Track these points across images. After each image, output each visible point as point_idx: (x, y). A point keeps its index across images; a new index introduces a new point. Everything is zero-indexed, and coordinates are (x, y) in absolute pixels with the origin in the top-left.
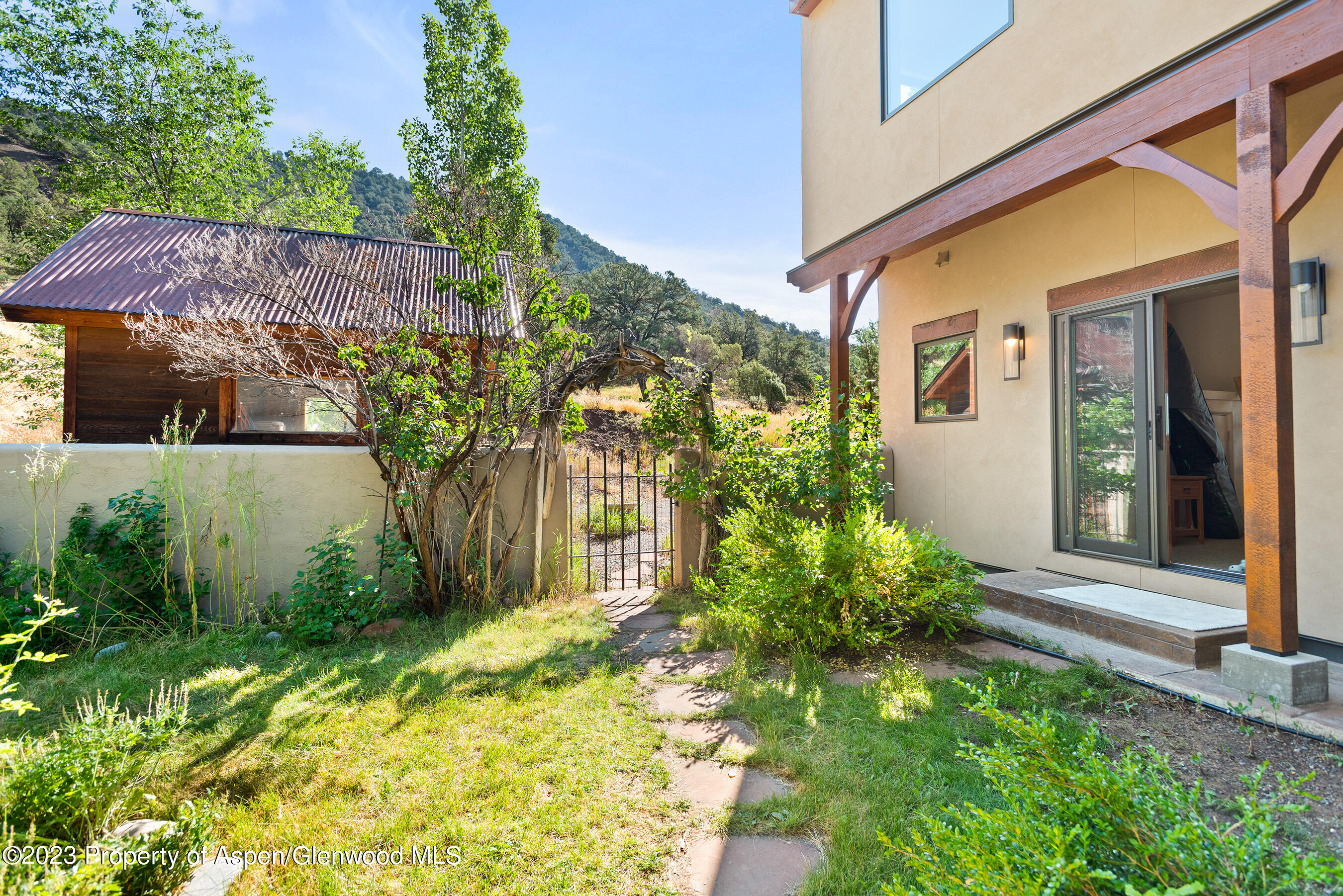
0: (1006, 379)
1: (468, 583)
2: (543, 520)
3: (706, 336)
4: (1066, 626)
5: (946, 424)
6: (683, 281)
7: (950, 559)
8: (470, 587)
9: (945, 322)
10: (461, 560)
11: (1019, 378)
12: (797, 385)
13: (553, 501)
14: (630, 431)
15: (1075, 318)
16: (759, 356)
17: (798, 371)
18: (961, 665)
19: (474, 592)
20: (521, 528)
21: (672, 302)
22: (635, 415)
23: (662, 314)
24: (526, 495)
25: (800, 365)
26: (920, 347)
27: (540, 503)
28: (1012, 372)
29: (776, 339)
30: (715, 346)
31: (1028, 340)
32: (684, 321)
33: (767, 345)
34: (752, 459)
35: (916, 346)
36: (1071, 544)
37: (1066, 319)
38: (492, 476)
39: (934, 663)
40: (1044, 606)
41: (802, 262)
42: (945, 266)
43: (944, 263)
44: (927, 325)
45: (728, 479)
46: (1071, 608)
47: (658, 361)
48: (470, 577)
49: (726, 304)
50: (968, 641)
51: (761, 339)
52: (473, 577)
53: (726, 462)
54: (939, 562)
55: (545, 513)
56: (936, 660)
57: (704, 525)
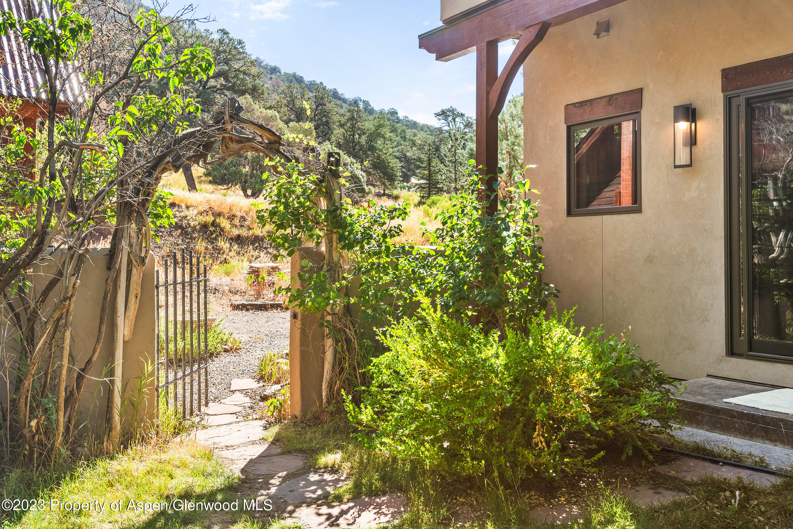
0: (676, 167)
1: (31, 431)
2: (125, 342)
3: (270, 112)
4: (758, 437)
5: (606, 217)
6: (240, 42)
7: (647, 369)
8: (33, 436)
9: (604, 102)
10: (23, 400)
11: (690, 165)
12: (378, 174)
13: (137, 317)
14: (181, 227)
15: (751, 101)
16: (333, 139)
17: (379, 157)
18: (667, 489)
19: (40, 443)
20: (97, 354)
21: (226, 68)
22: (188, 207)
23: (212, 82)
24: (103, 310)
25: (381, 150)
26: (572, 129)
27: (120, 321)
28: (683, 157)
29: (352, 118)
30: (282, 125)
31: (699, 124)
32: (242, 93)
33: (342, 126)
34: (389, 260)
35: (569, 128)
36: (745, 346)
37: (742, 101)
38: (71, 285)
39: (637, 488)
40: (733, 416)
41: (441, 24)
42: (604, 39)
43: (603, 34)
44: (582, 104)
45: (362, 284)
46: (763, 417)
47: (272, 138)
48: (33, 423)
49: (286, 74)
50: (665, 461)
51: (336, 118)
52: (38, 423)
53: (358, 263)
54: (634, 373)
55: (127, 333)
56: (637, 485)
57: (329, 342)
